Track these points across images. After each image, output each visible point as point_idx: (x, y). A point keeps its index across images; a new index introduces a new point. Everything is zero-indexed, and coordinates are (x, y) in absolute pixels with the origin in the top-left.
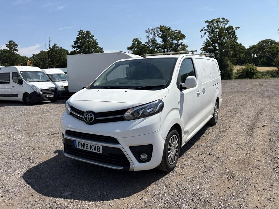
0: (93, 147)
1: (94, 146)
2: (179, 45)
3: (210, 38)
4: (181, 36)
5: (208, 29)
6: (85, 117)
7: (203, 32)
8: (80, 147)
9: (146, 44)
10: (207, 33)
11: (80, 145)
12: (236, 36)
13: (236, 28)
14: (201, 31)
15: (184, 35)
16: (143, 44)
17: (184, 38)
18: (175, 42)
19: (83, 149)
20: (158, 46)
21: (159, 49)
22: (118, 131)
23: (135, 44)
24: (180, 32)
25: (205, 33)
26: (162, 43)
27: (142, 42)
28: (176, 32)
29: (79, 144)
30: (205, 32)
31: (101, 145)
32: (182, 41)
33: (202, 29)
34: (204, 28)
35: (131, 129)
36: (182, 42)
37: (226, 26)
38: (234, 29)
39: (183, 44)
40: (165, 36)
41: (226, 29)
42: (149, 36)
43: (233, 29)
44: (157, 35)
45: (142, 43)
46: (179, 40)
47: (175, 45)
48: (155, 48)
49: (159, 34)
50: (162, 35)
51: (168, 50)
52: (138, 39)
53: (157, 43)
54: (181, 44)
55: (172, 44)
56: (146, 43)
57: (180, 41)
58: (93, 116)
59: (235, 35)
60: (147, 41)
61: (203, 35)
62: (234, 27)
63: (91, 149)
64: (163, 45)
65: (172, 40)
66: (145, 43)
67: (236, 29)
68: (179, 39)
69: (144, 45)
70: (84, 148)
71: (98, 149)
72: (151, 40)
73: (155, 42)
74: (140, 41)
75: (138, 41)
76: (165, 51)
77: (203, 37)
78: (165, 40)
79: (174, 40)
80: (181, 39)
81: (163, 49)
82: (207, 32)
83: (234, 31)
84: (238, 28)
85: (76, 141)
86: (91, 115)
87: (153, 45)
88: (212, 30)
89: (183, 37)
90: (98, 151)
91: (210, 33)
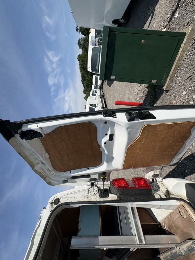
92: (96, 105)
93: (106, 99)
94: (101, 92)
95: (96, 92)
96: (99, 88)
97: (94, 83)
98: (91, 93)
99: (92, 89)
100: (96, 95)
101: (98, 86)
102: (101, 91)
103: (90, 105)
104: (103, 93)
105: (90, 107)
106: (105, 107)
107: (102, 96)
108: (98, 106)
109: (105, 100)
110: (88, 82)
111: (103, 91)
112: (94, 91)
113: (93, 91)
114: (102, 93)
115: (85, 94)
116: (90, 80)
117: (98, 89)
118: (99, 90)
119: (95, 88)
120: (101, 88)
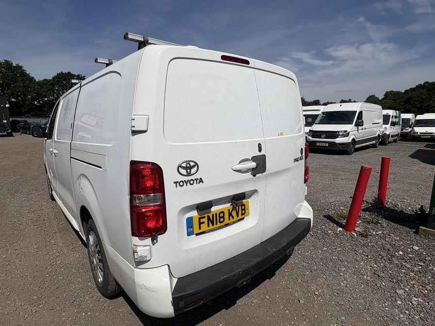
92: (362, 125)
93: (376, 149)
94: (392, 136)
95: (393, 124)
96: (404, 131)
97: (419, 117)
98: (391, 112)
99: (402, 115)
100: (384, 126)
101: (410, 130)
102: (396, 135)
103: (361, 113)
104: (390, 143)
105: (356, 111)
106: (357, 146)
107: (383, 140)
108: (358, 130)
109: (374, 146)
110: (422, 102)
111: (395, 141)
112: (397, 120)
113: (396, 117)
114: (391, 139)
115: (383, 97)
116: (428, 106)
117: (402, 130)
118: (399, 131)
119: (406, 122)
120: (405, 137)
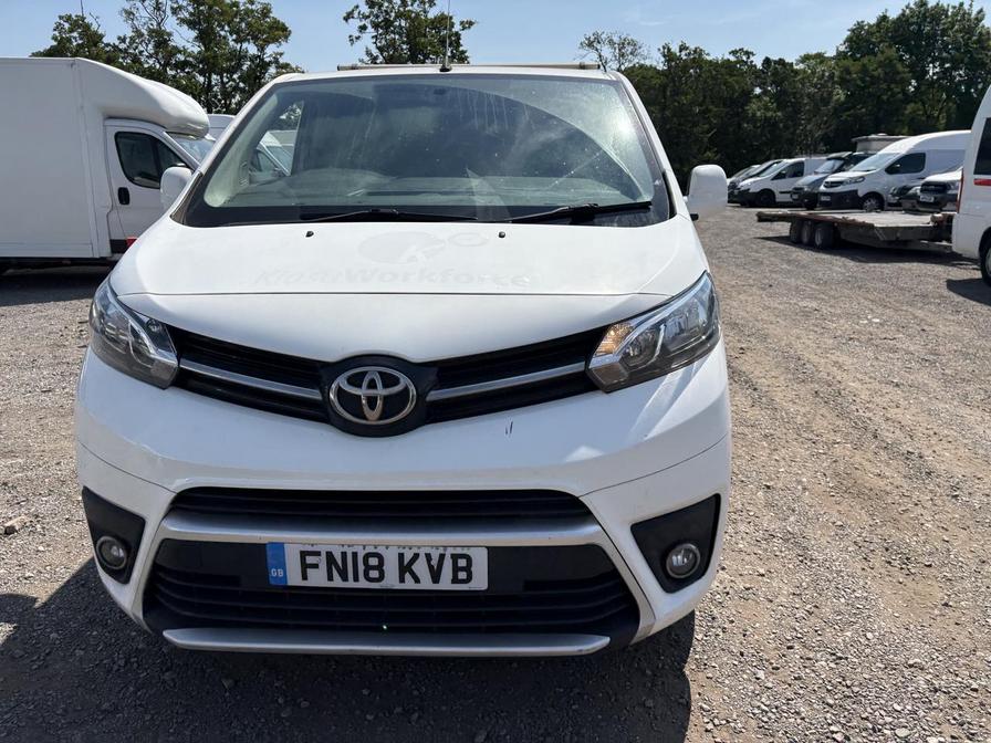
0: (421, 568)
1: (428, 557)
2: (269, 64)
3: (381, 49)
4: (271, 28)
5: (372, 12)
6: (340, 391)
7: (355, 23)
8: (318, 578)
9: (122, 46)
10: (371, 31)
11: (315, 566)
12: (463, 52)
13: (462, 23)
14: (346, 19)
15: (283, 25)
16: (108, 45)
17: (286, 37)
18: (252, 49)
19: (338, 582)
20: (181, 57)
21: (183, 70)
22: (584, 453)
23: (69, 40)
24: (269, 11)
25: (363, 28)
26: (196, 50)
27: (101, 36)
28: (252, 11)
29: (310, 560)
30: (362, 24)
31: (477, 543)
32: (280, 50)
33: (350, 10)
34: (357, 7)
35: (651, 435)
36: (281, 54)
37: (433, 13)
38: (457, 28)
39: (281, 61)
40: (209, 18)
41: (433, 21)
42: (135, 11)
43: (452, 25)
44: (169, 12)
45: (105, 40)
46: (267, 42)
47: (251, 60)
48: (164, 66)
49: (180, 8)
50: (191, 14)
51: (225, 80)
52: (83, 19)
53: (172, 44)
54: (276, 61)
55: (240, 57)
56: (123, 40)
57: (271, 50)
58: (404, 381)
59: (461, 49)
60: (130, 33)
61: (357, 34)
62: (456, 21)
63: (407, 576)
64: (201, 59)
65: (239, 40)
66: (119, 38)
67: (464, 28)
68: (264, 40)
69: (115, 46)
70: (345, 578)
71: (456, 569)
72: (145, 33)
73: (166, 42)
74: (94, 27)
75: (87, 27)
76: (210, 81)
77: (358, 44)
78: (205, 37)
79: (245, 40)
80: (275, 40)
81: (202, 73)
82: (369, 26)
83: (457, 35)
84: (471, 24)
85: (280, 546)
86: (389, 381)
87: (157, 53)
88: (386, 20)
89: (279, 32)
90: (455, 580)
91: (381, 31)
